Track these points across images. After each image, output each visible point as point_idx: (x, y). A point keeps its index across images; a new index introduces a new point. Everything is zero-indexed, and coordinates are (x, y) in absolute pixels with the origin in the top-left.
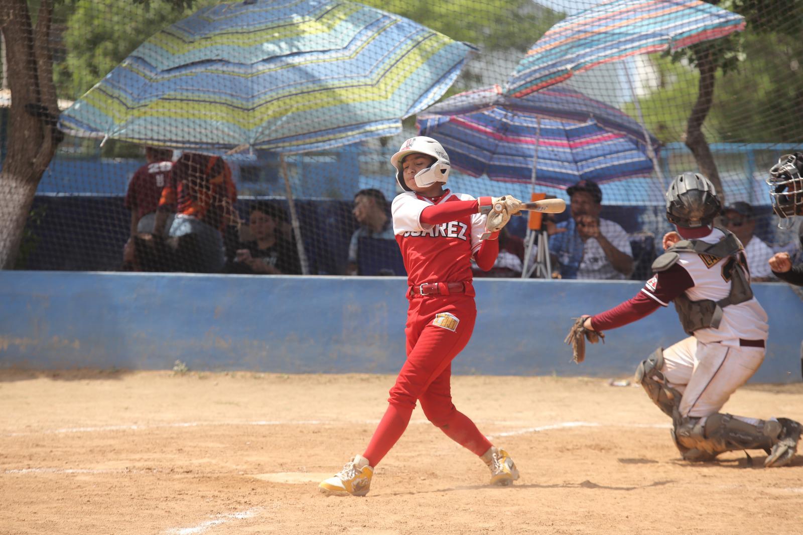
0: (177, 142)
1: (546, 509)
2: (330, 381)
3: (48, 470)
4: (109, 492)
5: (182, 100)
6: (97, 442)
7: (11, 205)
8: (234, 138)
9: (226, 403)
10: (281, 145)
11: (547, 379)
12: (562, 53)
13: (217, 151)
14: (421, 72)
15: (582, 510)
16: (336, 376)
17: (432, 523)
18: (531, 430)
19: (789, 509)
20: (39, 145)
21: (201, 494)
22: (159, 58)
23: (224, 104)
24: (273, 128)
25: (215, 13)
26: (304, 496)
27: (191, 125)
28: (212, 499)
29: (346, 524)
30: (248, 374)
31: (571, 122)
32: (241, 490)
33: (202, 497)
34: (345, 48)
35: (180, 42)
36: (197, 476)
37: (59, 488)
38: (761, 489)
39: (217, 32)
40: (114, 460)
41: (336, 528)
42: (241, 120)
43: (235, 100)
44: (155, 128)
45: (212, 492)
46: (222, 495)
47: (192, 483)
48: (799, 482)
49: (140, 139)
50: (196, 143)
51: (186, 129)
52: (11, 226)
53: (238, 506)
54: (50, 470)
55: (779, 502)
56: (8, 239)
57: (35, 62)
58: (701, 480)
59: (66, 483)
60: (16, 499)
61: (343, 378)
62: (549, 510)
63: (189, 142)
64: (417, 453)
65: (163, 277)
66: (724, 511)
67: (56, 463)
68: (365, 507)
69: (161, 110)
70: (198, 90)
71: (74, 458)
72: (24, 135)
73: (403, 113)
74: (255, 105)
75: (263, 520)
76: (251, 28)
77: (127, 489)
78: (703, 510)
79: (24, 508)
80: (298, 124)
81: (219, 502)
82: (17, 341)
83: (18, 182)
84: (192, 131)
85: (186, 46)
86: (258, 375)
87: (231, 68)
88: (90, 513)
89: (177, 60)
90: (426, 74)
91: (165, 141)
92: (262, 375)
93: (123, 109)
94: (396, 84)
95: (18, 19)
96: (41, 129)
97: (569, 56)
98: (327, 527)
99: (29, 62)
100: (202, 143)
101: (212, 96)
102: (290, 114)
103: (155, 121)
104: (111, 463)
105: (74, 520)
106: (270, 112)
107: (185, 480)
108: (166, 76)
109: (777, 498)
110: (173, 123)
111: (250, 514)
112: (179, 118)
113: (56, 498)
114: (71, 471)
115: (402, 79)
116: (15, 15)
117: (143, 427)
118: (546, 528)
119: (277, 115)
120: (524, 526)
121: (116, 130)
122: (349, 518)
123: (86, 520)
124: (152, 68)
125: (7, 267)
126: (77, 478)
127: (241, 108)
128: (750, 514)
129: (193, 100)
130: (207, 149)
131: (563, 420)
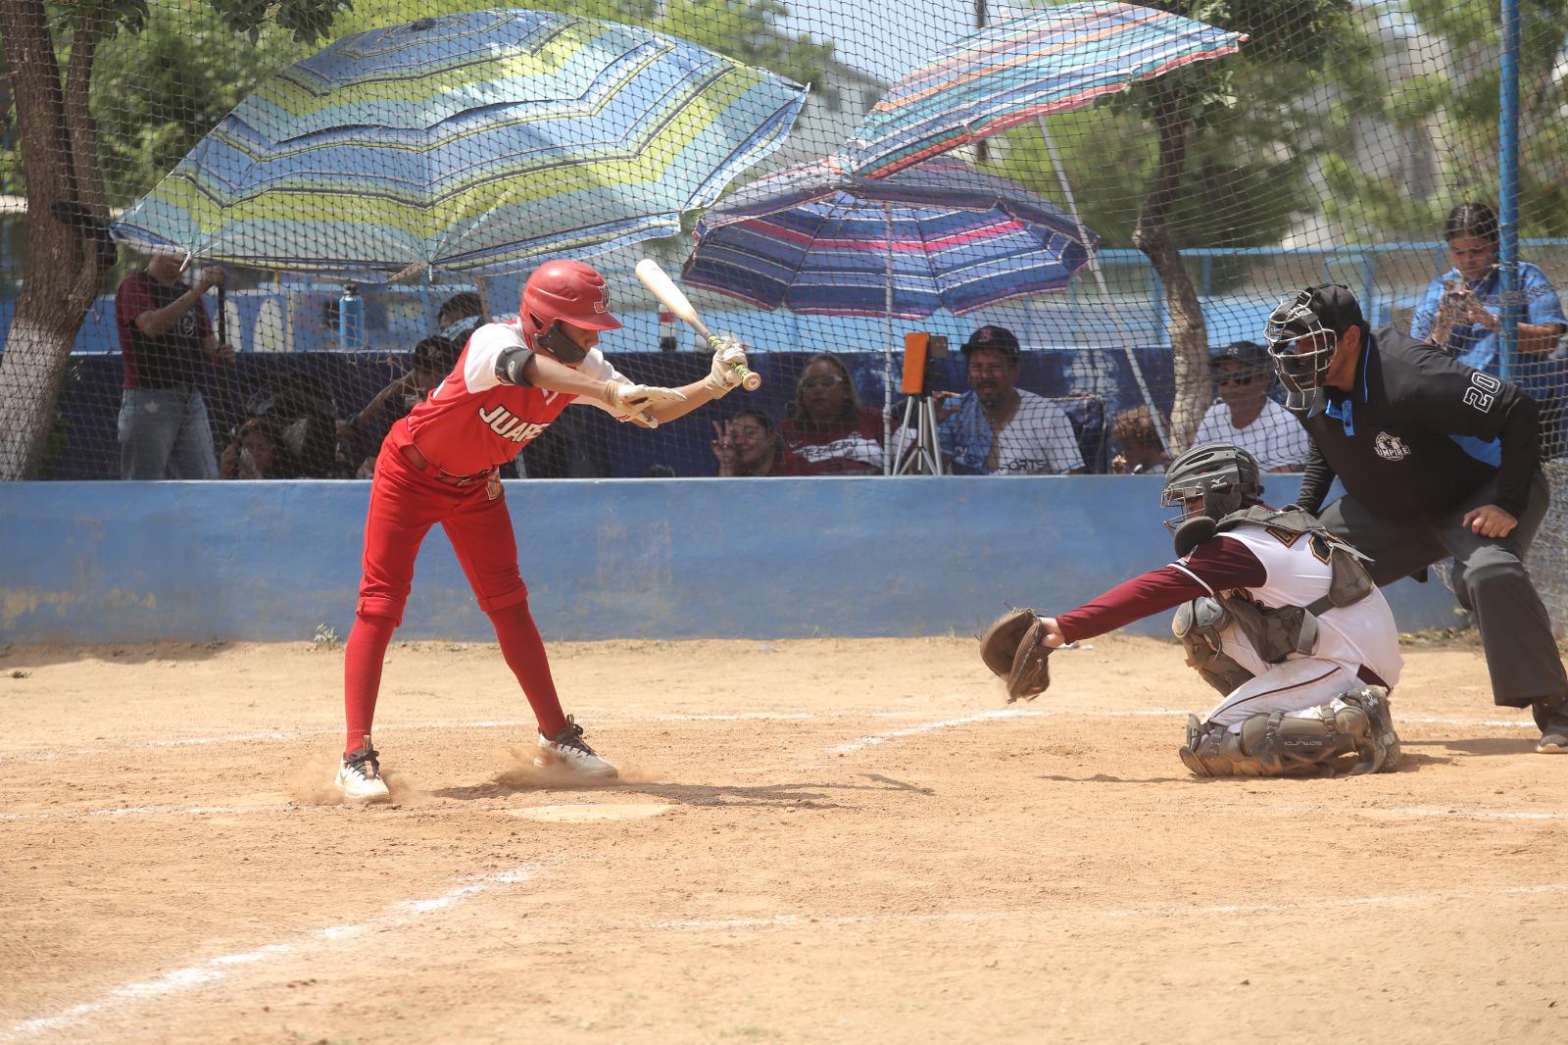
0: (307, 261)
1: (1012, 855)
2: (578, 653)
3: (159, 809)
4: (274, 844)
5: (312, 191)
6: (225, 762)
7: (32, 372)
8: (402, 252)
9: (413, 693)
10: (478, 261)
11: (941, 640)
12: (952, 101)
13: (373, 275)
14: (710, 137)
15: (1072, 854)
16: (588, 645)
17: (830, 883)
18: (941, 724)
19: (1410, 843)
20: (77, 272)
21: (428, 843)
22: (273, 122)
23: (382, 195)
24: (466, 234)
25: (363, 44)
26: (602, 843)
27: (330, 232)
28: (450, 851)
29: (690, 888)
30: (441, 644)
31: (932, 207)
32: (493, 836)
33: (433, 848)
34: (582, 98)
35: (307, 94)
36: (412, 814)
37: (188, 838)
38: (1352, 811)
39: (369, 76)
40: (264, 790)
41: (674, 895)
42: (413, 222)
43: (401, 190)
44: (270, 238)
45: (445, 840)
46: (465, 844)
47: (407, 826)
48: (1410, 798)
49: (245, 258)
50: (338, 262)
51: (322, 239)
52: (33, 407)
53: (496, 862)
54: (162, 809)
55: (1386, 831)
56: (29, 429)
57: (67, 134)
58: (1251, 799)
59: (196, 830)
60: (124, 858)
61: (599, 647)
62: (1018, 855)
63: (327, 260)
64: (767, 768)
65: (294, 486)
66: (1304, 849)
67: (167, 798)
68: (711, 859)
69: (279, 207)
70: (340, 174)
71: (195, 789)
72: (51, 255)
73: (682, 204)
74: (435, 198)
75: (549, 885)
76: (426, 69)
77: (302, 838)
78: (1269, 848)
79: (144, 873)
80: (506, 226)
81: (464, 856)
82: (52, 598)
83: (43, 333)
84: (331, 242)
85: (317, 101)
86: (457, 645)
87: (392, 138)
88: (257, 879)
89: (302, 125)
90: (718, 140)
91: (286, 260)
92: (464, 645)
93: (215, 207)
94: (668, 158)
95: (38, 62)
96: (79, 244)
97: (965, 105)
98: (660, 893)
99: (57, 133)
100: (349, 262)
101: (363, 183)
102: (492, 210)
103: (270, 227)
104: (261, 795)
105: (235, 891)
106: (461, 209)
107: (395, 821)
108: (285, 150)
109: (1383, 825)
110: (300, 229)
111: (522, 875)
112: (310, 221)
113: (190, 855)
114: (198, 810)
115: (678, 150)
116: (32, 56)
117: (291, 736)
118: (1022, 886)
119: (472, 213)
120: (984, 883)
121: (204, 242)
122: (692, 878)
123: (254, 890)
124: (261, 139)
125: (28, 475)
126: (211, 822)
127: (412, 203)
128: (1350, 853)
129: (332, 191)
130: (358, 272)
131: (984, 709)
